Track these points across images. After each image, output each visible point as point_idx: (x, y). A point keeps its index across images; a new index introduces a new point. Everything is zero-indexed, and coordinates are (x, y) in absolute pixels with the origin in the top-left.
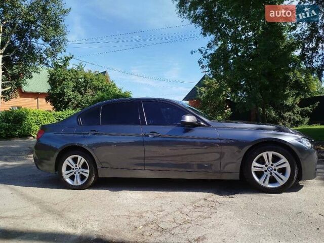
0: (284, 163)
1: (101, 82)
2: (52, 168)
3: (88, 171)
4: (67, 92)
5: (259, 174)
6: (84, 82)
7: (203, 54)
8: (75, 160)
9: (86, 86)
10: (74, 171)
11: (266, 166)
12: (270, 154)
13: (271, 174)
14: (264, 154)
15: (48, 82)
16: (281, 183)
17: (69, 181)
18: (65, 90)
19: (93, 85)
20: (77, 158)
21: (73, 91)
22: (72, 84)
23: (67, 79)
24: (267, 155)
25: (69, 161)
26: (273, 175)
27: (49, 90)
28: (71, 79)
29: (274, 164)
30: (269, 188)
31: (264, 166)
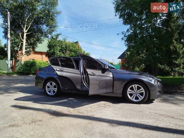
0: (142, 90)
1: (74, 48)
2: (42, 87)
3: (56, 89)
4: (56, 52)
5: (131, 95)
6: (65, 47)
7: (124, 35)
8: (51, 84)
9: (66, 49)
10: (51, 89)
11: (134, 91)
12: (136, 86)
13: (136, 95)
14: (133, 86)
15: (47, 46)
16: (140, 99)
17: (48, 93)
18: (55, 51)
19: (70, 49)
20: (52, 83)
21: (59, 52)
22: (59, 48)
23: (57, 45)
24: (135, 86)
25: (48, 84)
26: (137, 95)
27: (48, 51)
28: (59, 46)
29: (138, 91)
30: (135, 101)
31: (133, 91)
